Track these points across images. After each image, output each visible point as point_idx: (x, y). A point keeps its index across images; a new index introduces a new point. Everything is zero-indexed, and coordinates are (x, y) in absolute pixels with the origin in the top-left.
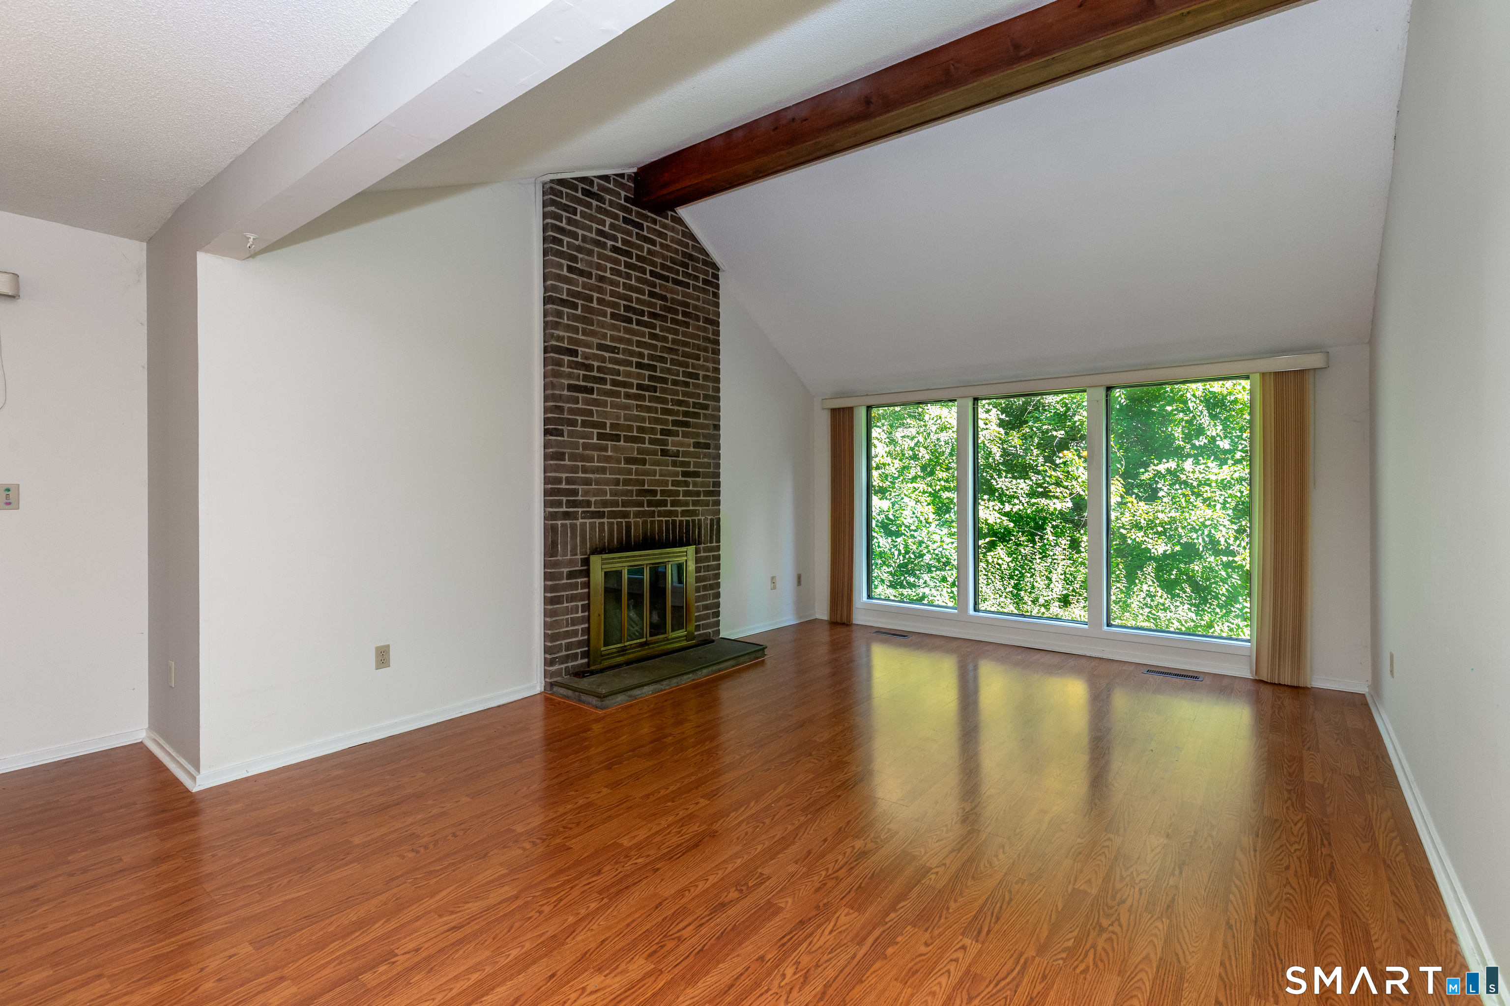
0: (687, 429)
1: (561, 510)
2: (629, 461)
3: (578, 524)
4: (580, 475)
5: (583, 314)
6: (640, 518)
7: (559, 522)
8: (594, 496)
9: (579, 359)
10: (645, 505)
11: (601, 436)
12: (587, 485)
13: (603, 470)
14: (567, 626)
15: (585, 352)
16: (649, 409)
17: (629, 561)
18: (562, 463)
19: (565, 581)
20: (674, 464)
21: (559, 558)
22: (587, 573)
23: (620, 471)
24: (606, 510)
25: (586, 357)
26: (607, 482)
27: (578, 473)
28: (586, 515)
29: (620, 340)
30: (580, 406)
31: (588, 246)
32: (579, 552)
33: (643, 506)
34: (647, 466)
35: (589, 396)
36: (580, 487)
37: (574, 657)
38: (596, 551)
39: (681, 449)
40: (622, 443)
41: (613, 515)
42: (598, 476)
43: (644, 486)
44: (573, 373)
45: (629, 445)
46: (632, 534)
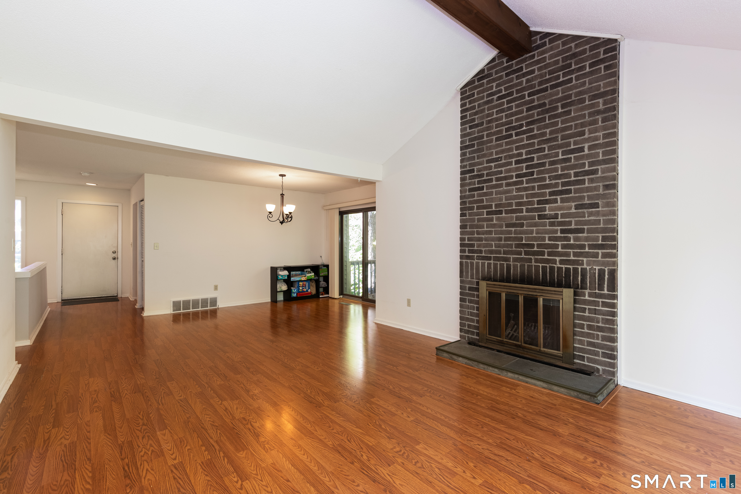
0: (567, 196)
1: (465, 254)
2: (508, 226)
3: (475, 262)
4: (476, 236)
5: (478, 148)
6: (518, 262)
7: (464, 261)
8: (484, 247)
9: (475, 173)
10: (523, 254)
11: (488, 213)
12: (479, 241)
13: (490, 232)
14: (468, 315)
15: (479, 168)
16: (526, 189)
17: (507, 289)
18: (466, 230)
19: (467, 292)
20: (552, 224)
21: (464, 279)
22: (477, 290)
23: (502, 232)
24: (492, 256)
25: (479, 170)
26: (493, 239)
27: (475, 235)
28: (479, 258)
29: (503, 152)
30: (475, 198)
31: (481, 108)
32: (475, 277)
33: (521, 255)
34: (525, 228)
35: (481, 192)
36: (476, 243)
37: (473, 333)
38: (485, 279)
39: (559, 213)
40: (504, 215)
41: (496, 259)
42: (487, 236)
43: (522, 241)
44: (472, 182)
45: (509, 215)
46: (512, 272)
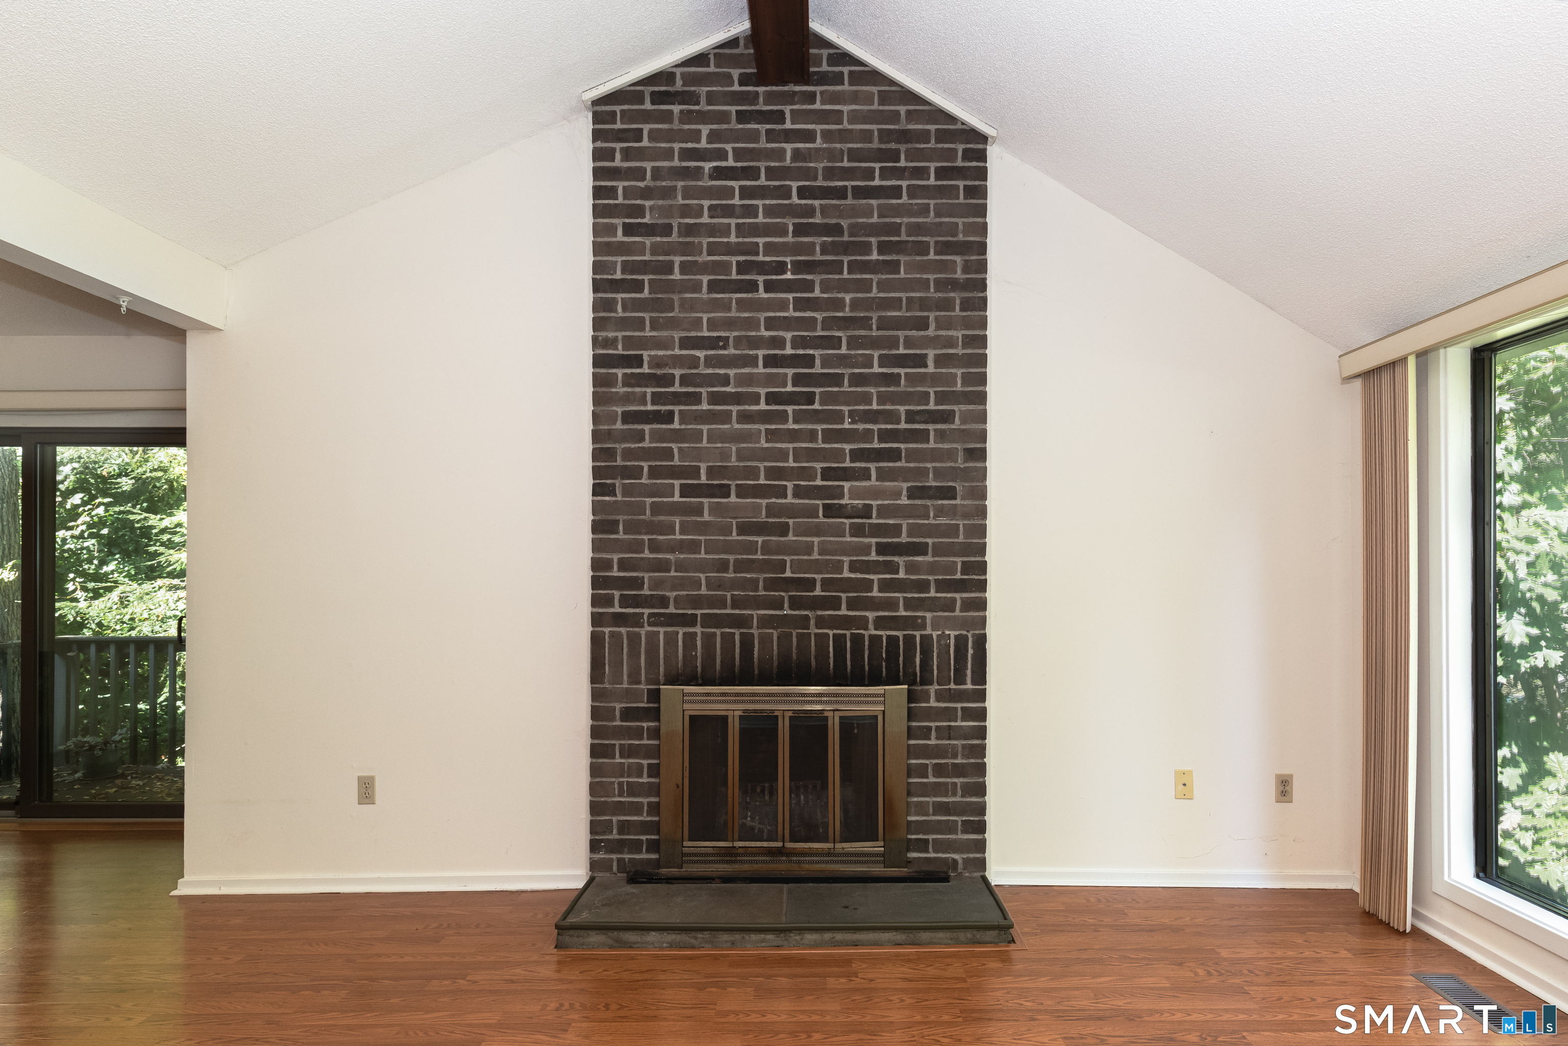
0: (891, 464)
1: (611, 610)
2: (744, 529)
3: (643, 633)
4: (647, 554)
5: (653, 296)
6: (773, 628)
7: (607, 630)
8: (673, 589)
9: (646, 369)
10: (786, 605)
11: (686, 491)
12: (659, 571)
13: (693, 546)
14: (620, 795)
15: (656, 356)
16: (793, 436)
17: (743, 702)
19: (618, 723)
20: (857, 531)
21: (607, 686)
22: (655, 714)
23: (728, 547)
24: (699, 612)
25: (657, 363)
26: (701, 566)
27: (643, 552)
28: (656, 620)
29: (730, 324)
30: (646, 444)
31: (664, 184)
32: (643, 678)
33: (782, 608)
34: (791, 537)
35: (664, 426)
36: (646, 576)
37: (636, 846)
39: (874, 503)
40: (733, 499)
41: (709, 621)
42: (682, 556)
43: (784, 572)
44: (633, 393)
45: (748, 500)
46: (756, 656)
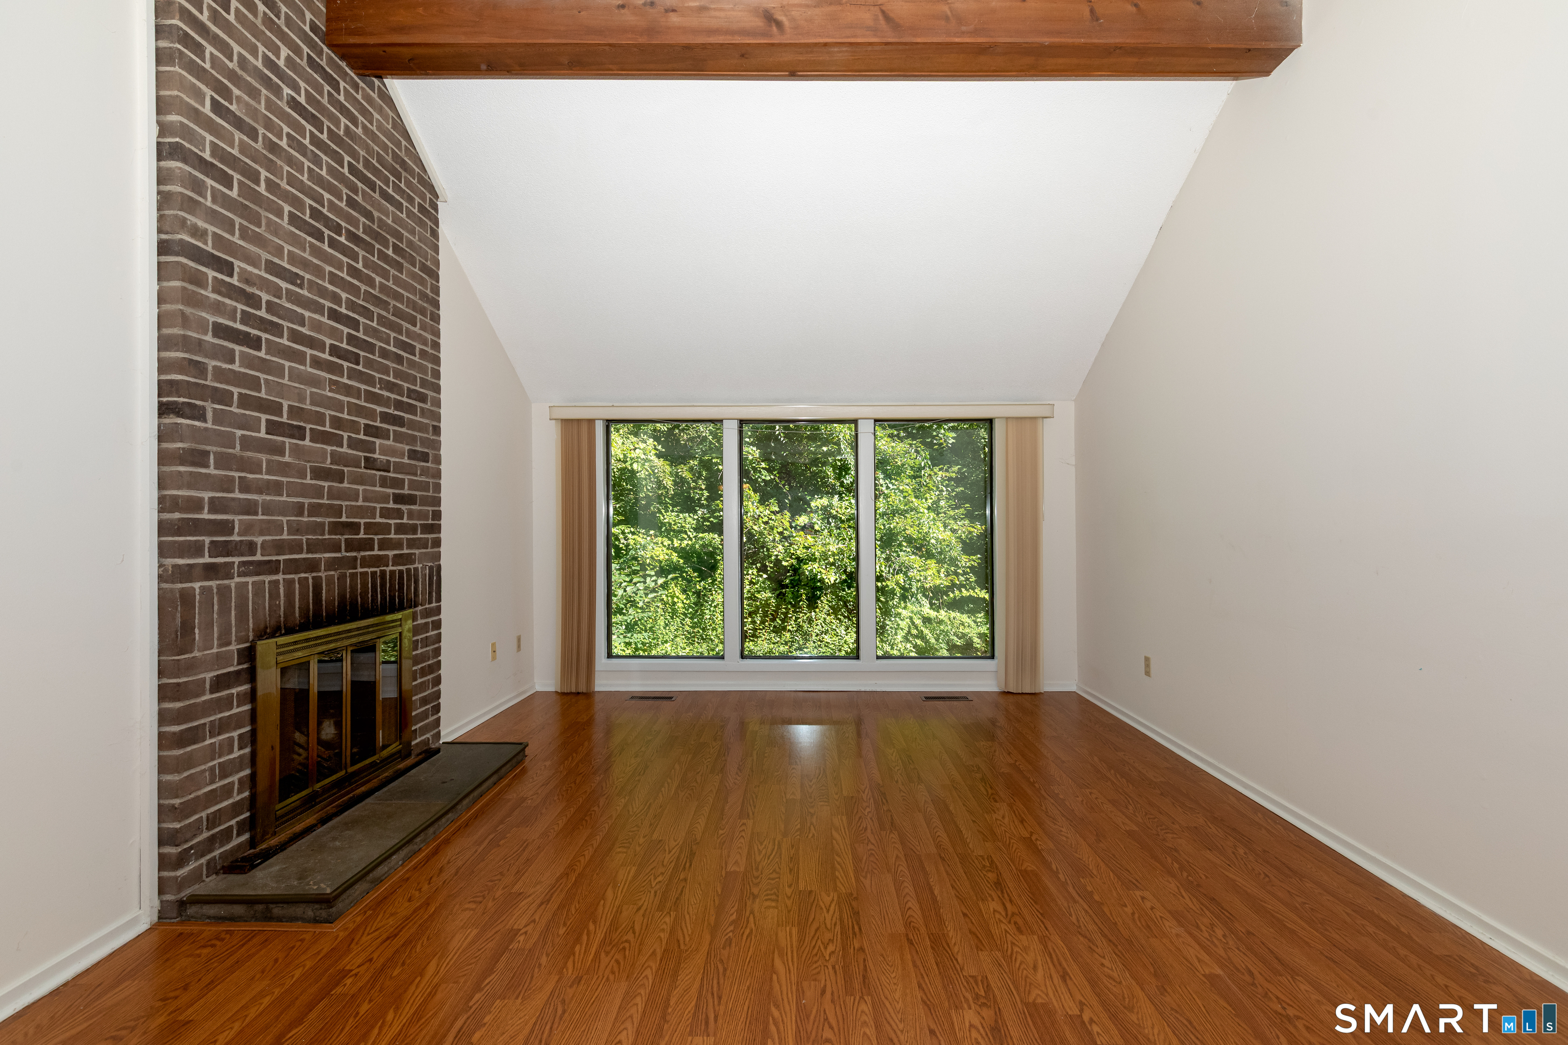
0: (400, 429)
1: (201, 561)
2: (319, 473)
3: (233, 585)
4: (237, 495)
5: (242, 200)
6: (335, 570)
7: (197, 585)
8: (262, 534)
9: (235, 281)
10: (343, 547)
11: (273, 428)
12: (248, 513)
13: (277, 488)
14: (209, 783)
15: (246, 270)
16: (348, 390)
17: (319, 646)
18: (203, 471)
19: (207, 697)
20: (384, 482)
21: (196, 654)
22: (251, 675)
23: (304, 491)
24: (281, 558)
25: (247, 279)
26: (283, 510)
27: (233, 491)
28: (246, 568)
29: (305, 265)
30: (236, 368)
31: (249, 79)
32: (234, 638)
33: (339, 550)
34: (346, 485)
35: (253, 352)
36: (237, 518)
37: (225, 836)
38: (265, 633)
39: (392, 459)
40: (307, 442)
41: (293, 566)
42: (268, 498)
43: (341, 517)
44: (224, 303)
45: (318, 445)
46: (324, 598)
